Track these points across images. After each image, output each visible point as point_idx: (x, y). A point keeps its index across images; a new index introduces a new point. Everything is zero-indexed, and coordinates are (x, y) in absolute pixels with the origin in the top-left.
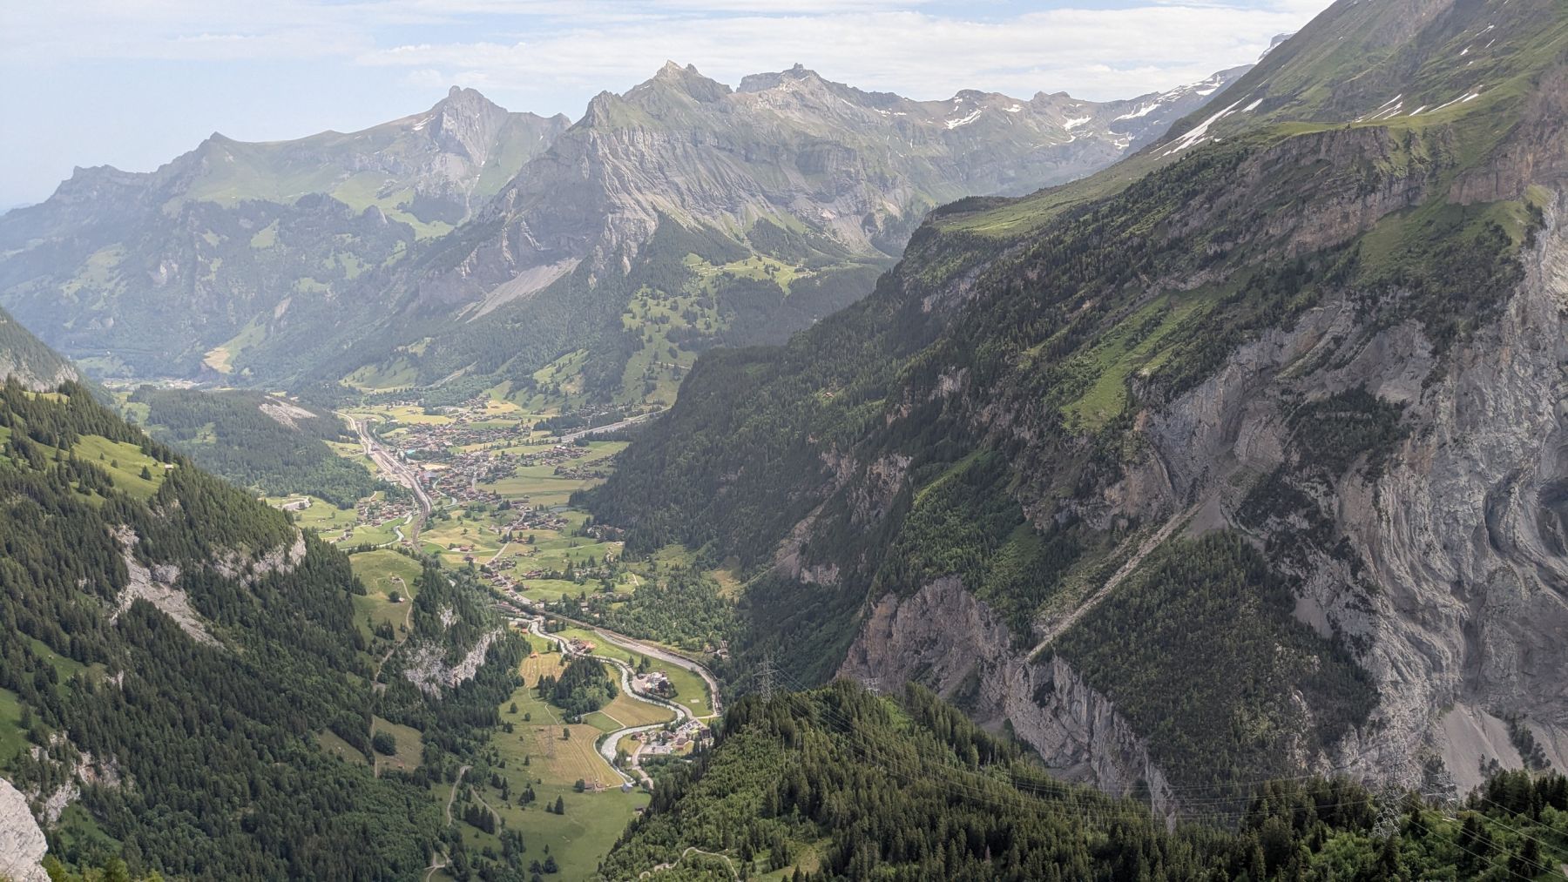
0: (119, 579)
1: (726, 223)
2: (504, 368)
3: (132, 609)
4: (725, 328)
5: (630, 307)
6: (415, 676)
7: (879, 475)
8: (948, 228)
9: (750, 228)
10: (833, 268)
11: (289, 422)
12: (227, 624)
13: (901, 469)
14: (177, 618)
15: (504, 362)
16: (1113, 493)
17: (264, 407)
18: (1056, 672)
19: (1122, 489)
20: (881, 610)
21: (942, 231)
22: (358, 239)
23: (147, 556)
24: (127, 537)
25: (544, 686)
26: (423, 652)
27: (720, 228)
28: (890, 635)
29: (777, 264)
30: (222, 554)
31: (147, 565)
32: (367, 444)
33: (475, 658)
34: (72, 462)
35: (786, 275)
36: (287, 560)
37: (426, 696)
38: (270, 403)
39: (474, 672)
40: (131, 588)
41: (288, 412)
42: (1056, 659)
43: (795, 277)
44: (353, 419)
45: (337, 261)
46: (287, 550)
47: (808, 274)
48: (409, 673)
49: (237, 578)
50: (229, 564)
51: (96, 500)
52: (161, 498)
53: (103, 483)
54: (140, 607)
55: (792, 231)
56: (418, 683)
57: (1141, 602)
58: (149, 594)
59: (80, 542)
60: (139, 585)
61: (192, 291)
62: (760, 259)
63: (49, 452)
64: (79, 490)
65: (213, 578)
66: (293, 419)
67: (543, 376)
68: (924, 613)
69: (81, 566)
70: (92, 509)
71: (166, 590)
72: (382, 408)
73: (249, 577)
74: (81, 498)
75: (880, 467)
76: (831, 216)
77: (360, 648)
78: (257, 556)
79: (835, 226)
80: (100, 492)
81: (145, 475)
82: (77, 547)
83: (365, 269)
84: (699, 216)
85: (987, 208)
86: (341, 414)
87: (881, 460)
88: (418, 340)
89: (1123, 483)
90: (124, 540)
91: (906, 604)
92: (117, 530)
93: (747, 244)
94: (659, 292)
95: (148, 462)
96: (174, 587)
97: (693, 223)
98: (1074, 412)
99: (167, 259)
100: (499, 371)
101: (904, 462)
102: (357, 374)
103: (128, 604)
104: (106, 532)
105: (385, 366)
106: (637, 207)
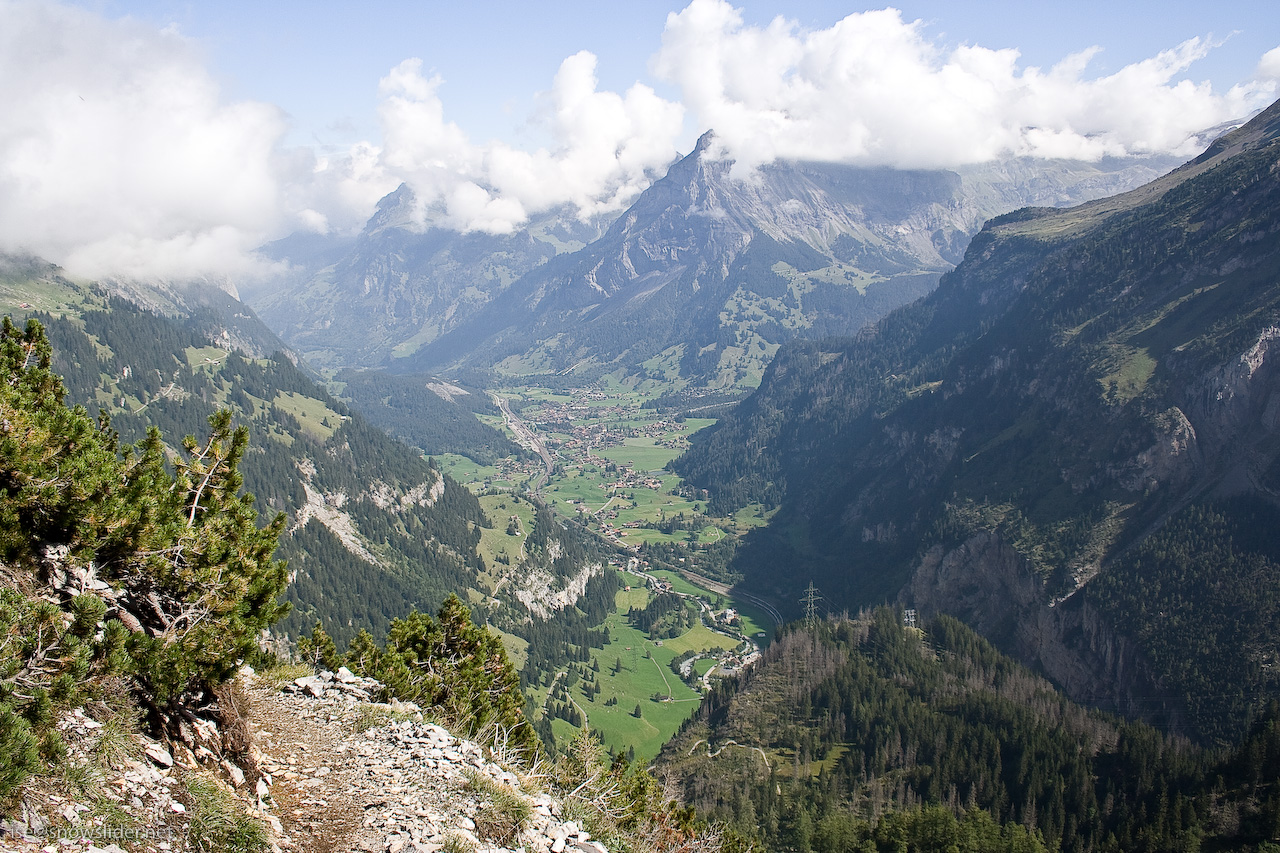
0: (299, 499)
1: (813, 237)
2: (621, 356)
3: (308, 526)
4: (808, 326)
5: (726, 306)
6: (526, 597)
7: (935, 445)
8: (1003, 232)
9: (833, 241)
10: (904, 274)
11: (448, 398)
12: (378, 542)
13: (955, 440)
14: (342, 534)
15: (620, 353)
16: (1144, 458)
17: (430, 386)
18: (1085, 617)
19: (1154, 454)
20: (928, 559)
21: (999, 236)
22: (511, 256)
23: (320, 484)
24: (308, 469)
25: (633, 614)
26: (532, 577)
27: (806, 241)
28: (936, 582)
29: (856, 271)
30: (378, 487)
31: (321, 491)
32: (507, 416)
33: (577, 586)
34: (272, 410)
35: (863, 281)
36: (427, 495)
37: (533, 615)
38: (435, 382)
39: (576, 599)
40: (307, 507)
41: (448, 391)
42: (1085, 606)
43: (872, 281)
44: (499, 398)
45: (494, 273)
46: (429, 487)
47: (882, 279)
48: (520, 594)
49: (389, 507)
50: (383, 496)
51: (287, 439)
52: (335, 441)
53: (292, 426)
54: (315, 525)
55: (871, 245)
56: (528, 603)
57: (1167, 556)
58: (323, 515)
59: (273, 471)
60: (315, 506)
61: (386, 300)
62: (840, 267)
63: (256, 402)
64: (277, 431)
65: (370, 507)
66: (452, 395)
67: (651, 364)
68: (966, 564)
69: (272, 488)
70: (284, 446)
71: (335, 512)
72: (521, 389)
73: (398, 507)
74: (276, 436)
75: (935, 438)
76: (905, 232)
77: (483, 569)
78: (405, 489)
79: (909, 239)
80: (291, 434)
81: (325, 423)
82: (270, 474)
83: (515, 279)
84: (789, 231)
85: (1040, 216)
86: (490, 392)
87: (937, 431)
88: (553, 335)
89: (1155, 448)
90: (305, 471)
91: (951, 554)
92: (301, 463)
93: (830, 254)
94: (751, 294)
95: (329, 413)
96: (342, 510)
97: (783, 236)
98: (1111, 384)
99: (369, 274)
100: (616, 360)
101: (956, 435)
102: (504, 363)
103: (306, 520)
104: (292, 466)
105: (526, 356)
106: (735, 224)
